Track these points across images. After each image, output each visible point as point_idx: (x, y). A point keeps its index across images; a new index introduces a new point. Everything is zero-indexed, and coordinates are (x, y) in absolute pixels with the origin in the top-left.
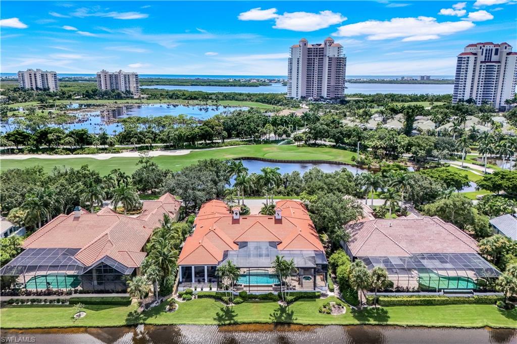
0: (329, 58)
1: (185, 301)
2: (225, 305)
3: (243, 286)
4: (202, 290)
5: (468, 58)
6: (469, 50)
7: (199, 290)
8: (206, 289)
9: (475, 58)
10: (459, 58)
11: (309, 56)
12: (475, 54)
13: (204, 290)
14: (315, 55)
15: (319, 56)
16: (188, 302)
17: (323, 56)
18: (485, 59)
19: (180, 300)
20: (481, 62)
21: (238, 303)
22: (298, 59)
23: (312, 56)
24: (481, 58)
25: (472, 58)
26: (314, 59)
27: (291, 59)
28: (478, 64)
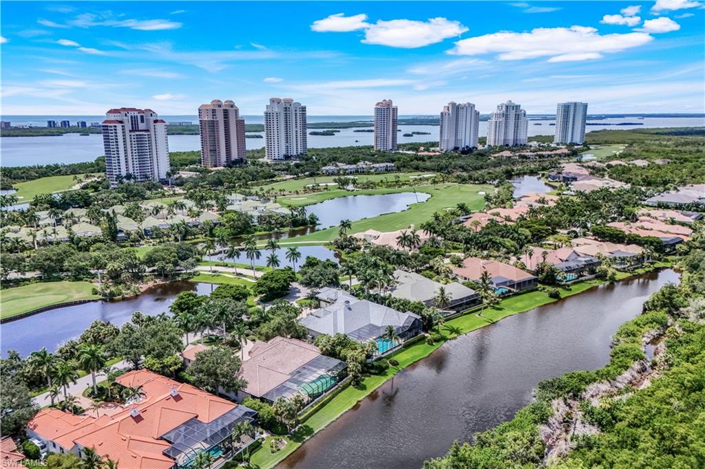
5: (115, 126)
6: (112, 118)
9: (123, 126)
12: (121, 122)
18: (133, 128)
20: (130, 131)
24: (128, 126)
25: (119, 126)
28: (128, 134)
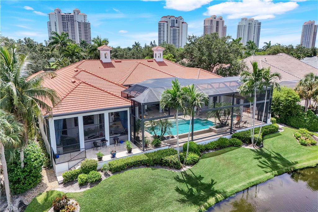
0: (78, 23)
1: (88, 188)
2: (177, 173)
3: (176, 138)
4: (114, 156)
5: (164, 24)
6: (163, 20)
7: (107, 158)
8: (122, 154)
9: (167, 24)
10: (159, 24)
11: (63, 21)
12: (167, 22)
13: (119, 155)
14: (68, 20)
15: (71, 21)
16: (95, 188)
17: (74, 21)
18: (172, 25)
19: (74, 190)
20: (170, 27)
21: (194, 163)
22: (55, 22)
23: (65, 21)
24: (170, 25)
26: (67, 23)
27: (49, 22)
28: (169, 28)
